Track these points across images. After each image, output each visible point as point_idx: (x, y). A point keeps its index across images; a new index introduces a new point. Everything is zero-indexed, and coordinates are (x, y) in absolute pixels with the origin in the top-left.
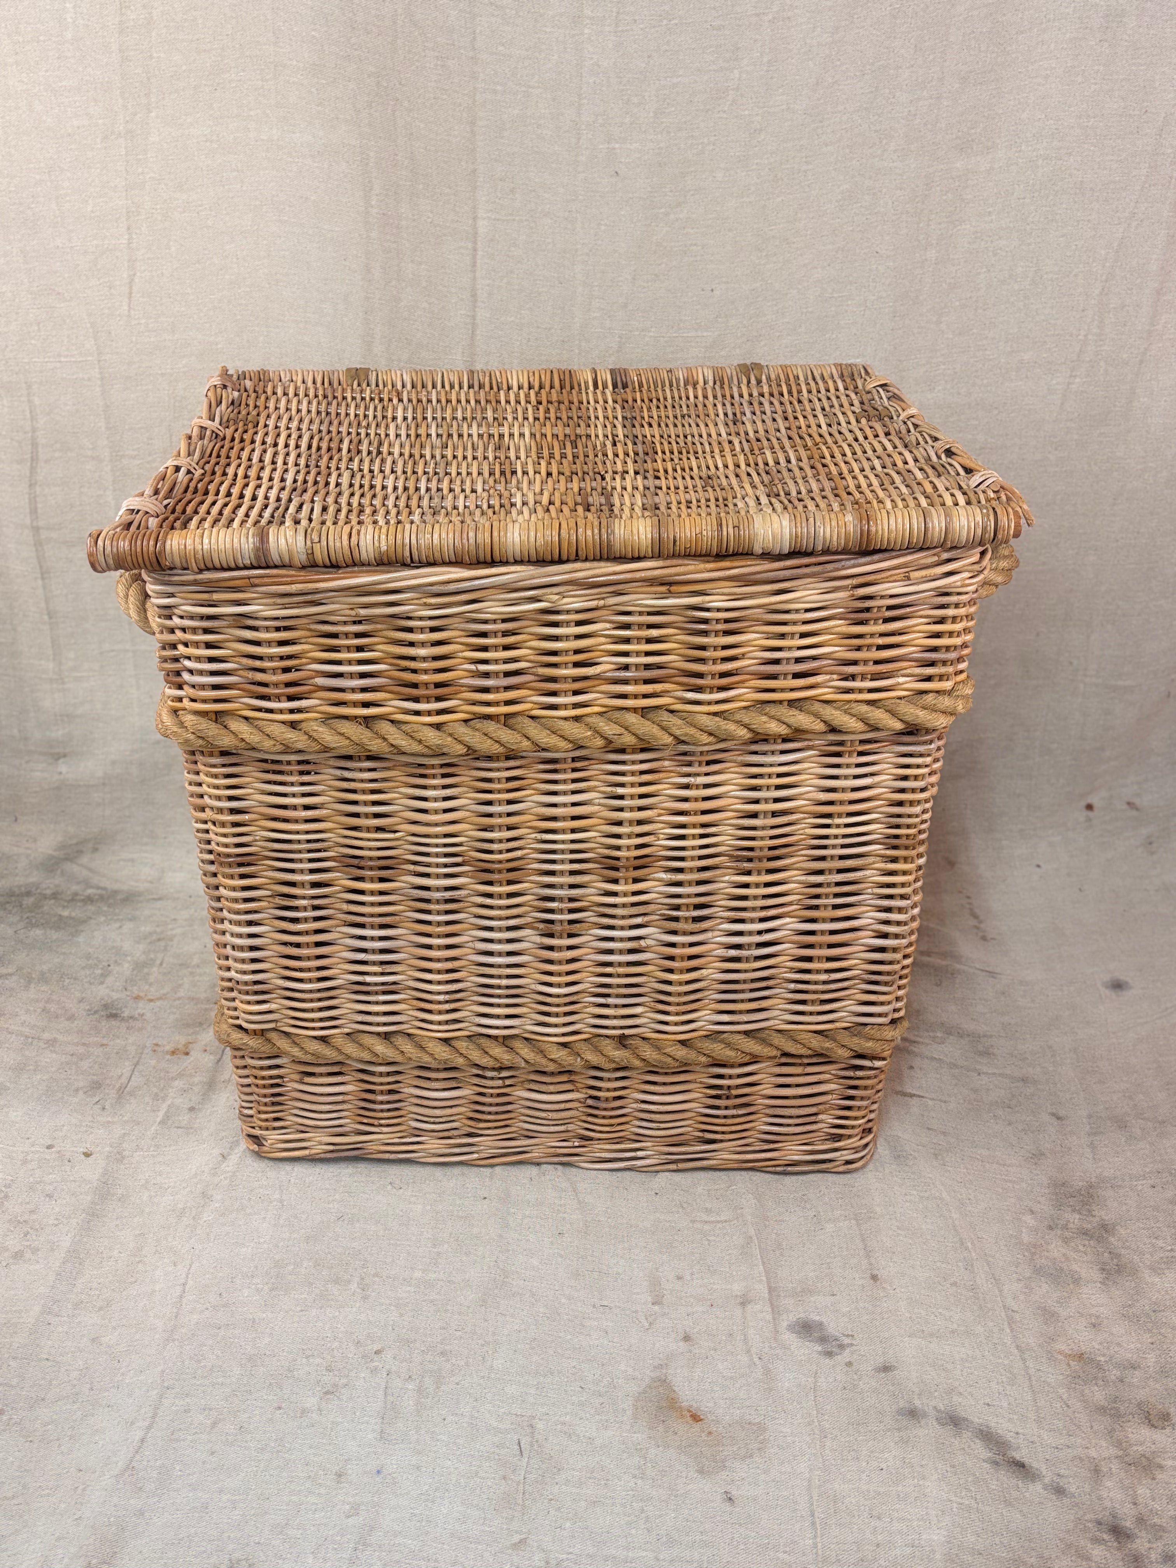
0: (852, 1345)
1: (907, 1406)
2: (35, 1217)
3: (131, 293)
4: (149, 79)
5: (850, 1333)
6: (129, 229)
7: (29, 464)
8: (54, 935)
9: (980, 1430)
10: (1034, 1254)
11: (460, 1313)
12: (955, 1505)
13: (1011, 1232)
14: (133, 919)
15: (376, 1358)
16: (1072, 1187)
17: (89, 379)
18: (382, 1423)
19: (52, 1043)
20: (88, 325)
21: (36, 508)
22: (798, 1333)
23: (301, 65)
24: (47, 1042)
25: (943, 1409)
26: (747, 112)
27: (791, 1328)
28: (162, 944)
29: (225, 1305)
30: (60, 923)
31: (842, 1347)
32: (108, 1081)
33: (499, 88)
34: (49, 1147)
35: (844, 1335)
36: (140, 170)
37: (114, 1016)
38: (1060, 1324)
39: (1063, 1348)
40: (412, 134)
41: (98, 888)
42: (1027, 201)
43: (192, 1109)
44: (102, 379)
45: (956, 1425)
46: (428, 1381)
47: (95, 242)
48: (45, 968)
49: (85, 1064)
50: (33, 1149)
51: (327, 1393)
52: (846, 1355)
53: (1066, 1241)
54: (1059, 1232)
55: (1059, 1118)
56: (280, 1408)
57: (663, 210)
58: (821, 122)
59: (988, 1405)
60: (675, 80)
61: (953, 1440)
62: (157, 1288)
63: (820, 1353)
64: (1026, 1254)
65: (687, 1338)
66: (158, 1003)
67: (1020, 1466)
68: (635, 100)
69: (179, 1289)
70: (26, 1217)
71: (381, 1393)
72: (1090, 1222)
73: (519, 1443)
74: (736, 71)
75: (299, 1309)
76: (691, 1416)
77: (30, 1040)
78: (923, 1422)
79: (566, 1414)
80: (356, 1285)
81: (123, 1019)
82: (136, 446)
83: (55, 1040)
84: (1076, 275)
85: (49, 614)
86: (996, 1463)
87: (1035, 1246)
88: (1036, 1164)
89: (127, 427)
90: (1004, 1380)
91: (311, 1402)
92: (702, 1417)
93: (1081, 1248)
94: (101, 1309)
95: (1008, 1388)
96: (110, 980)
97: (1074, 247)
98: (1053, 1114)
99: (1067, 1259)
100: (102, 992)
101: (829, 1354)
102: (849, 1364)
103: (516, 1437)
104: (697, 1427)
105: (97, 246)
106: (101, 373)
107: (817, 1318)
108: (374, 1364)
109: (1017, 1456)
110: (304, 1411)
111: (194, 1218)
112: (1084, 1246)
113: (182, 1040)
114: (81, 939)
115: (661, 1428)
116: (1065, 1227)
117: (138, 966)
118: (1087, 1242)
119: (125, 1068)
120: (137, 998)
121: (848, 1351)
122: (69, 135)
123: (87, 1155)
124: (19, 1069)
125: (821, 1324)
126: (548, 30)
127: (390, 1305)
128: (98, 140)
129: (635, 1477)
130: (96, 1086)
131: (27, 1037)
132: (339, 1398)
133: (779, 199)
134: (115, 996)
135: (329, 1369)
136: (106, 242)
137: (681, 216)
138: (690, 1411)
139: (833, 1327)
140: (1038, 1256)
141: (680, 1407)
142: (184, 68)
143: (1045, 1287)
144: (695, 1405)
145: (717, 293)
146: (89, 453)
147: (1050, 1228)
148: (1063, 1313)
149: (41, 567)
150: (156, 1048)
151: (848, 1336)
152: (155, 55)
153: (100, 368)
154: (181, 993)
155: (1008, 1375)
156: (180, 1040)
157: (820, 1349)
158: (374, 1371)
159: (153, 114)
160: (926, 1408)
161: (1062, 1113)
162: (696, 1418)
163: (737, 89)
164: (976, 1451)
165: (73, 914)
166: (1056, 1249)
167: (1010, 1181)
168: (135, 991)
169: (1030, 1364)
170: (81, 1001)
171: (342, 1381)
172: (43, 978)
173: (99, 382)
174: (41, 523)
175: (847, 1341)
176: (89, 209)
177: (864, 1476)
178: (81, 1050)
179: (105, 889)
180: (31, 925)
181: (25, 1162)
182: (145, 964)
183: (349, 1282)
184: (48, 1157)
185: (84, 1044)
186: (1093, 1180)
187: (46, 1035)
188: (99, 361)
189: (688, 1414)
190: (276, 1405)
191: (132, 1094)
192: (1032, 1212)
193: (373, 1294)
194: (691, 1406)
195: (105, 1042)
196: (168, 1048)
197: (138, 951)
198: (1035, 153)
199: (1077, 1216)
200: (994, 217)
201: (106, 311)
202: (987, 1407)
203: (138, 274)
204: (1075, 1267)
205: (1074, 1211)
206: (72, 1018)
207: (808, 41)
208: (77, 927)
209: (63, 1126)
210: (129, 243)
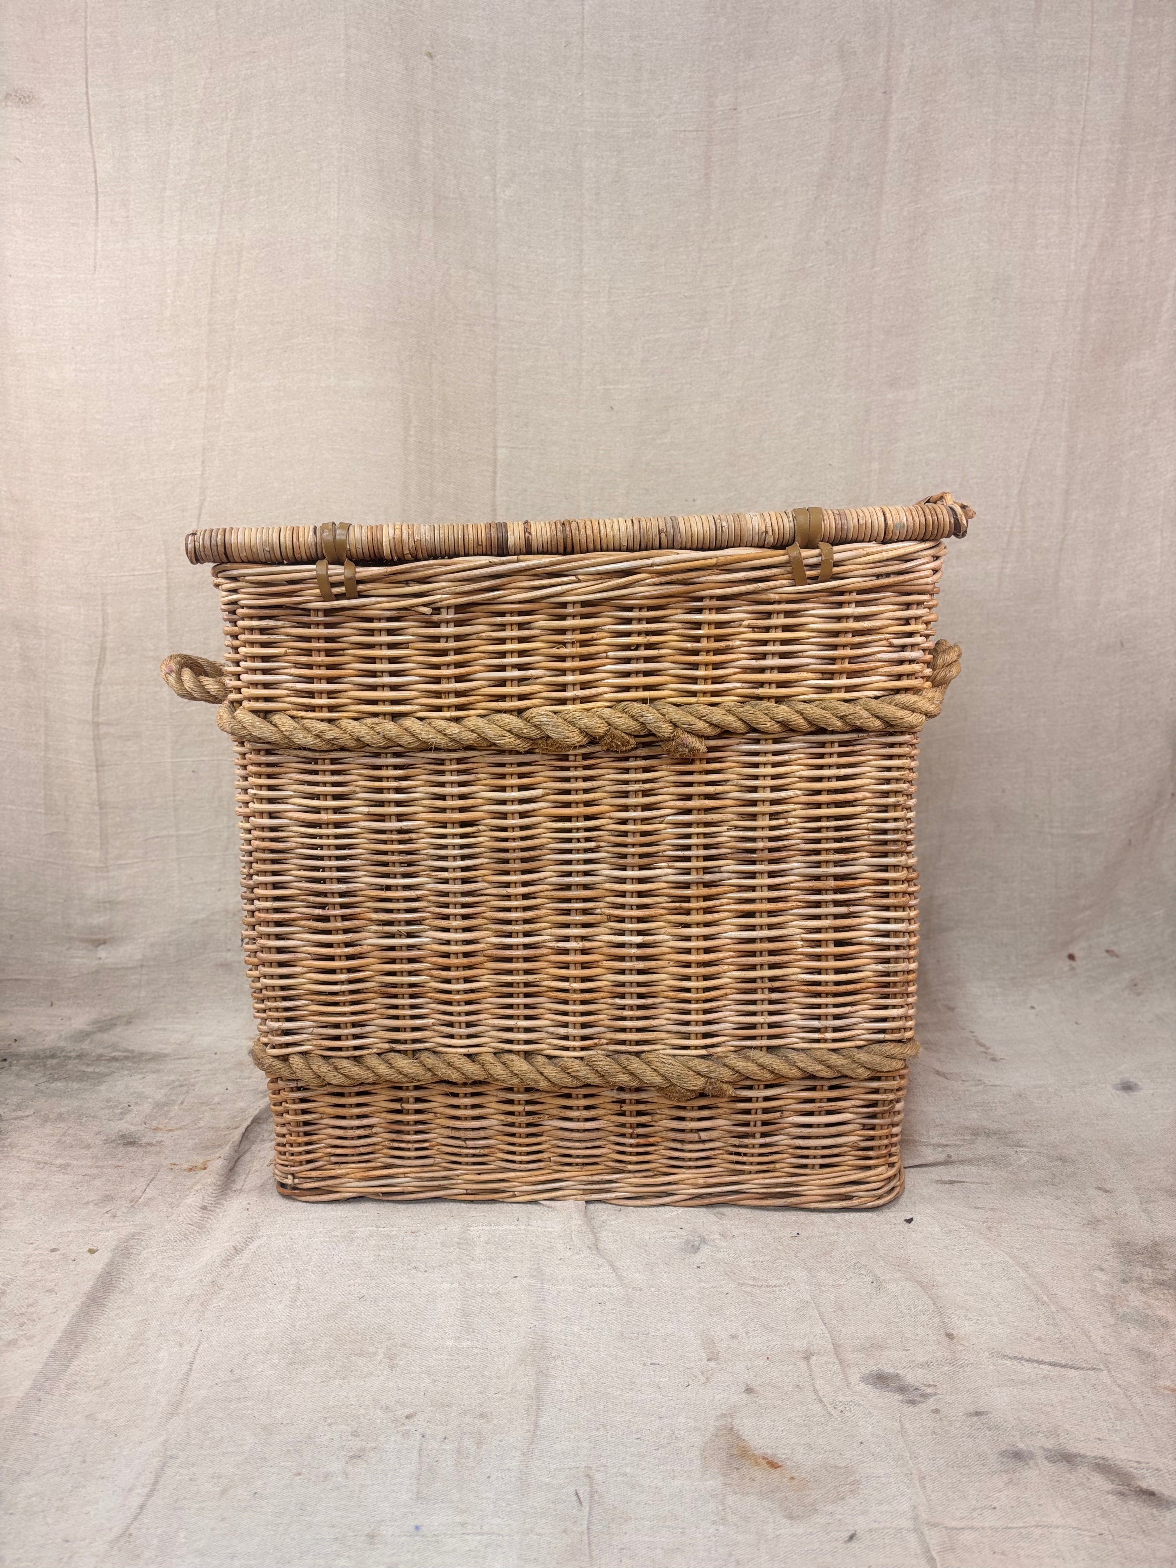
0: (935, 1394)
1: (1009, 1448)
2: (33, 1309)
3: (200, 515)
4: (230, 346)
5: (932, 1383)
6: (203, 462)
7: (96, 665)
8: (76, 1086)
9: (1097, 1464)
10: (1113, 1304)
11: (499, 1378)
12: (1087, 1539)
13: (1084, 1287)
14: (157, 1071)
15: (407, 1421)
16: (1137, 1245)
17: (157, 589)
18: (418, 1484)
19: (63, 1167)
20: (161, 543)
21: (98, 705)
22: (875, 1384)
23: (357, 329)
24: (60, 1166)
25: (1050, 1447)
26: (716, 359)
27: (865, 1379)
28: (185, 1089)
29: (237, 1381)
30: (83, 1077)
31: (924, 1396)
32: (120, 1195)
33: (515, 346)
34: (53, 1251)
35: (925, 1385)
36: (217, 416)
37: (132, 1143)
38: (1159, 1363)
39: (1168, 1383)
40: (444, 381)
42: (949, 422)
44: (168, 588)
45: (1068, 1462)
46: (469, 1443)
47: (174, 474)
48: (63, 1110)
49: (98, 1183)
50: (36, 1252)
51: (352, 1457)
52: (931, 1403)
53: (1144, 1291)
54: (1135, 1284)
55: (1106, 1191)
56: (299, 1474)
57: (650, 436)
58: (776, 365)
59: (1099, 1439)
60: (657, 336)
61: (1068, 1475)
62: (161, 1367)
63: (902, 1401)
64: (1106, 1304)
65: (749, 1391)
66: (177, 1132)
67: (1149, 1495)
68: (626, 351)
69: (185, 1368)
70: (23, 1310)
71: (414, 1455)
72: (1165, 1274)
73: (577, 1494)
74: (706, 329)
75: (319, 1380)
76: (768, 1463)
77: (42, 1165)
78: (1031, 1463)
79: (627, 1465)
80: (382, 1356)
81: (141, 1145)
82: (194, 646)
83: (68, 1165)
84: (996, 479)
85: (100, 805)
86: (1122, 1494)
87: (1113, 1297)
88: (1094, 1229)
89: (187, 629)
90: (1112, 1416)
91: (336, 1466)
92: (780, 1464)
93: (1161, 1296)
94: (97, 1388)
95: (1118, 1423)
96: (128, 1117)
97: (991, 457)
98: (1100, 1189)
99: (1150, 1306)
100: (120, 1126)
101: (912, 1402)
102: (936, 1411)
103: (572, 1490)
104: (776, 1474)
105: (175, 477)
106: (168, 583)
107: (892, 1371)
108: (406, 1428)
109: (1144, 1485)
110: (327, 1476)
111: (202, 1304)
112: (1164, 1294)
113: (201, 1160)
114: (102, 1088)
115: (735, 1475)
116: (1140, 1279)
117: (159, 1106)
118: (1166, 1292)
119: (142, 1183)
120: (157, 1129)
121: (932, 1399)
122: (161, 390)
123: (92, 1251)
124: (29, 1188)
125: (897, 1375)
126: (554, 302)
127: (422, 1373)
128: (185, 394)
129: (714, 1523)
130: (108, 1199)
131: (39, 1163)
132: (366, 1461)
133: (746, 425)
134: (133, 1128)
135: (355, 1434)
136: (184, 474)
137: (666, 441)
138: (764, 1459)
139: (912, 1378)
140: (1118, 1306)
141: (754, 1455)
142: (260, 336)
143: (1134, 1332)
144: (770, 1452)
145: (698, 502)
146: (151, 654)
147: (1124, 1281)
148: (1159, 1353)
149: (97, 760)
150: (173, 1167)
151: (929, 1386)
152: (237, 327)
153: (168, 579)
154: (202, 1124)
155: (1115, 1411)
156: (199, 1159)
157: (901, 1398)
158: (406, 1435)
159: (232, 373)
160: (1032, 1449)
161: (1108, 1187)
162: (773, 1465)
163: (707, 342)
164: (1097, 1484)
165: (97, 1070)
166: (1135, 1299)
167: (1071, 1244)
168: (155, 1124)
169: (1137, 1400)
170: (99, 1133)
171: (369, 1445)
172: (60, 1117)
173: (165, 591)
174: (101, 719)
175: (929, 1390)
176: (172, 448)
177: (975, 1514)
178: (95, 1171)
180: (53, 1079)
181: (26, 1263)
182: (166, 1104)
183: (375, 1353)
184: (51, 1259)
185: (98, 1167)
186: (1157, 1239)
187: (59, 1161)
188: (167, 573)
189: (764, 1462)
190: (294, 1471)
191: (145, 1204)
192: (1102, 1270)
193: (401, 1363)
194: (766, 1454)
195: (120, 1163)
196: (186, 1166)
197: (160, 1096)
198: (951, 386)
199: (1150, 1270)
200: (923, 436)
201: (178, 530)
202: (1099, 1442)
203: (208, 499)
204: (1160, 1313)
205: (1145, 1265)
206: (88, 1147)
207: (762, 306)
208: (100, 1078)
209: (70, 1232)
210: (203, 474)
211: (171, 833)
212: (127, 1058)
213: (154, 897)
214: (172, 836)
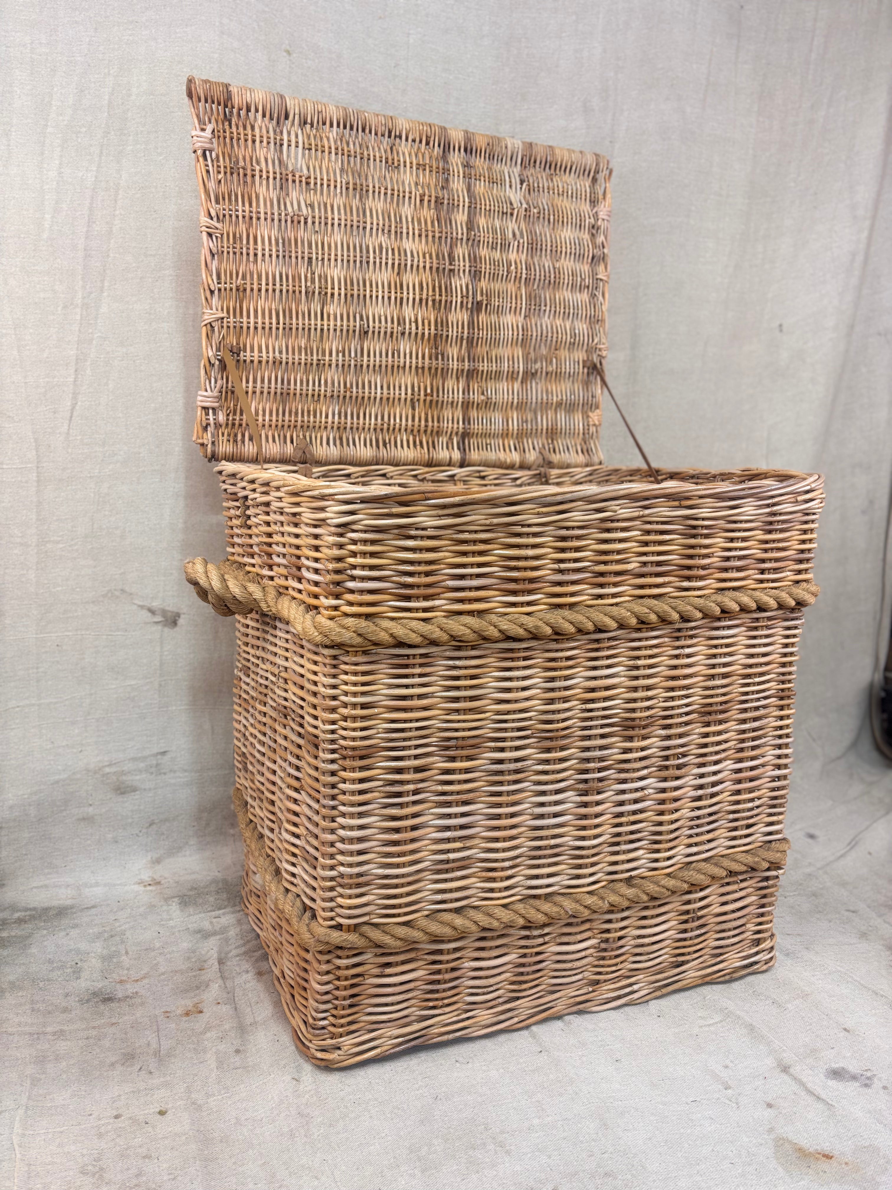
0: (874, 1076)
2: (145, 1178)
3: (71, 417)
4: (104, 271)
5: (866, 1068)
6: (76, 371)
14: (76, 926)
17: (26, 482)
19: (60, 1034)
20: (32, 440)
22: (835, 1078)
24: (54, 1034)
27: (828, 1077)
28: (117, 939)
31: (869, 1079)
32: (138, 1051)
34: (116, 1117)
36: (90, 331)
37: (109, 1000)
41: (26, 909)
43: (237, 1051)
44: (38, 481)
47: (47, 379)
48: (11, 978)
49: (106, 1043)
50: (101, 1123)
52: (877, 1083)
63: (860, 1087)
65: (770, 1106)
66: (145, 981)
76: (823, 1156)
77: (35, 1036)
81: (120, 1000)
82: (61, 533)
83: (62, 1031)
89: (55, 518)
92: (830, 1155)
96: (85, 975)
100: (84, 984)
101: (866, 1086)
102: (884, 1088)
104: (834, 1162)
105: (48, 382)
106: (38, 476)
107: (837, 1065)
111: (306, 1136)
114: (34, 950)
115: (811, 1171)
117: (106, 959)
119: (149, 1037)
120: (122, 982)
121: (875, 1080)
122: (36, 303)
123: (162, 1113)
124: (41, 1061)
125: (843, 1068)
128: (59, 309)
130: (130, 1056)
131: (30, 1034)
134: (99, 984)
136: (56, 380)
138: (819, 1153)
139: (853, 1067)
141: (810, 1153)
142: (134, 265)
144: (819, 1147)
146: (18, 540)
150: (168, 1015)
151: (866, 1070)
152: (111, 255)
153: (38, 473)
156: (188, 1003)
157: (858, 1084)
159: (105, 294)
162: (827, 1157)
165: (13, 934)
168: (116, 977)
170: (67, 995)
172: (14, 986)
173: (35, 484)
175: (869, 1074)
176: (45, 355)
178: (94, 1032)
179: (34, 909)
181: (100, 1135)
182: (111, 956)
183: (485, 1145)
184: (121, 1126)
185: (94, 1028)
187: (50, 1029)
188: (38, 467)
189: (821, 1156)
191: (169, 1055)
193: (513, 1147)
194: (817, 1150)
195: (114, 1020)
196: (179, 1012)
197: (99, 949)
201: (49, 430)
203: (79, 403)
206: (67, 1010)
208: (23, 942)
209: (120, 1096)
210: (75, 381)
211: (33, 702)
212: (33, 918)
213: (13, 762)
214: (33, 705)
